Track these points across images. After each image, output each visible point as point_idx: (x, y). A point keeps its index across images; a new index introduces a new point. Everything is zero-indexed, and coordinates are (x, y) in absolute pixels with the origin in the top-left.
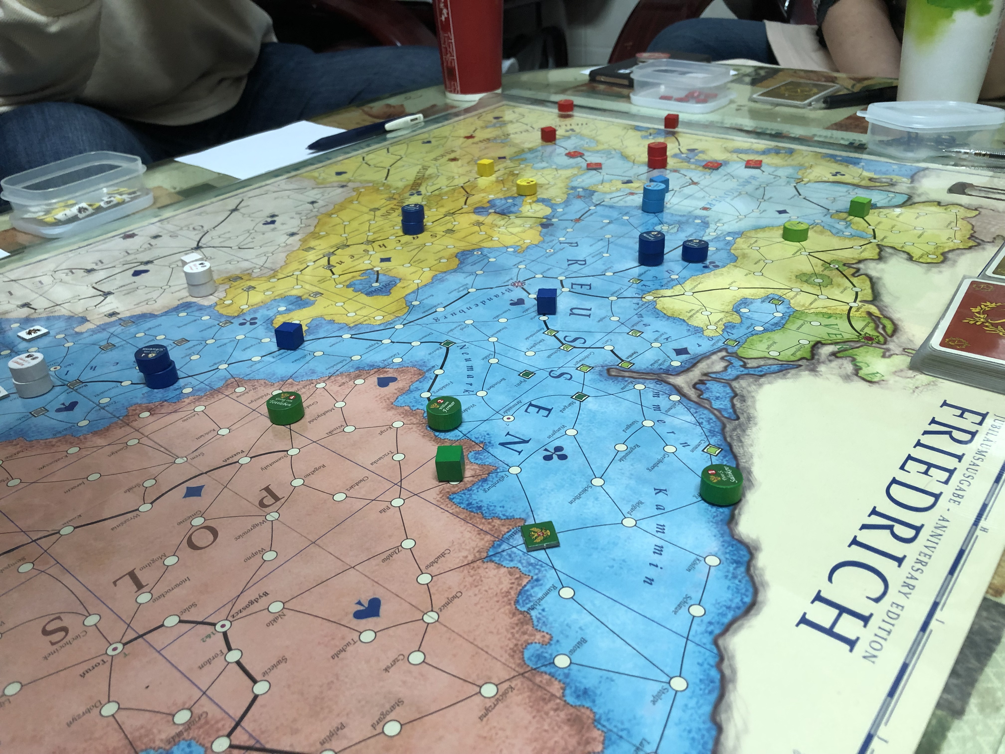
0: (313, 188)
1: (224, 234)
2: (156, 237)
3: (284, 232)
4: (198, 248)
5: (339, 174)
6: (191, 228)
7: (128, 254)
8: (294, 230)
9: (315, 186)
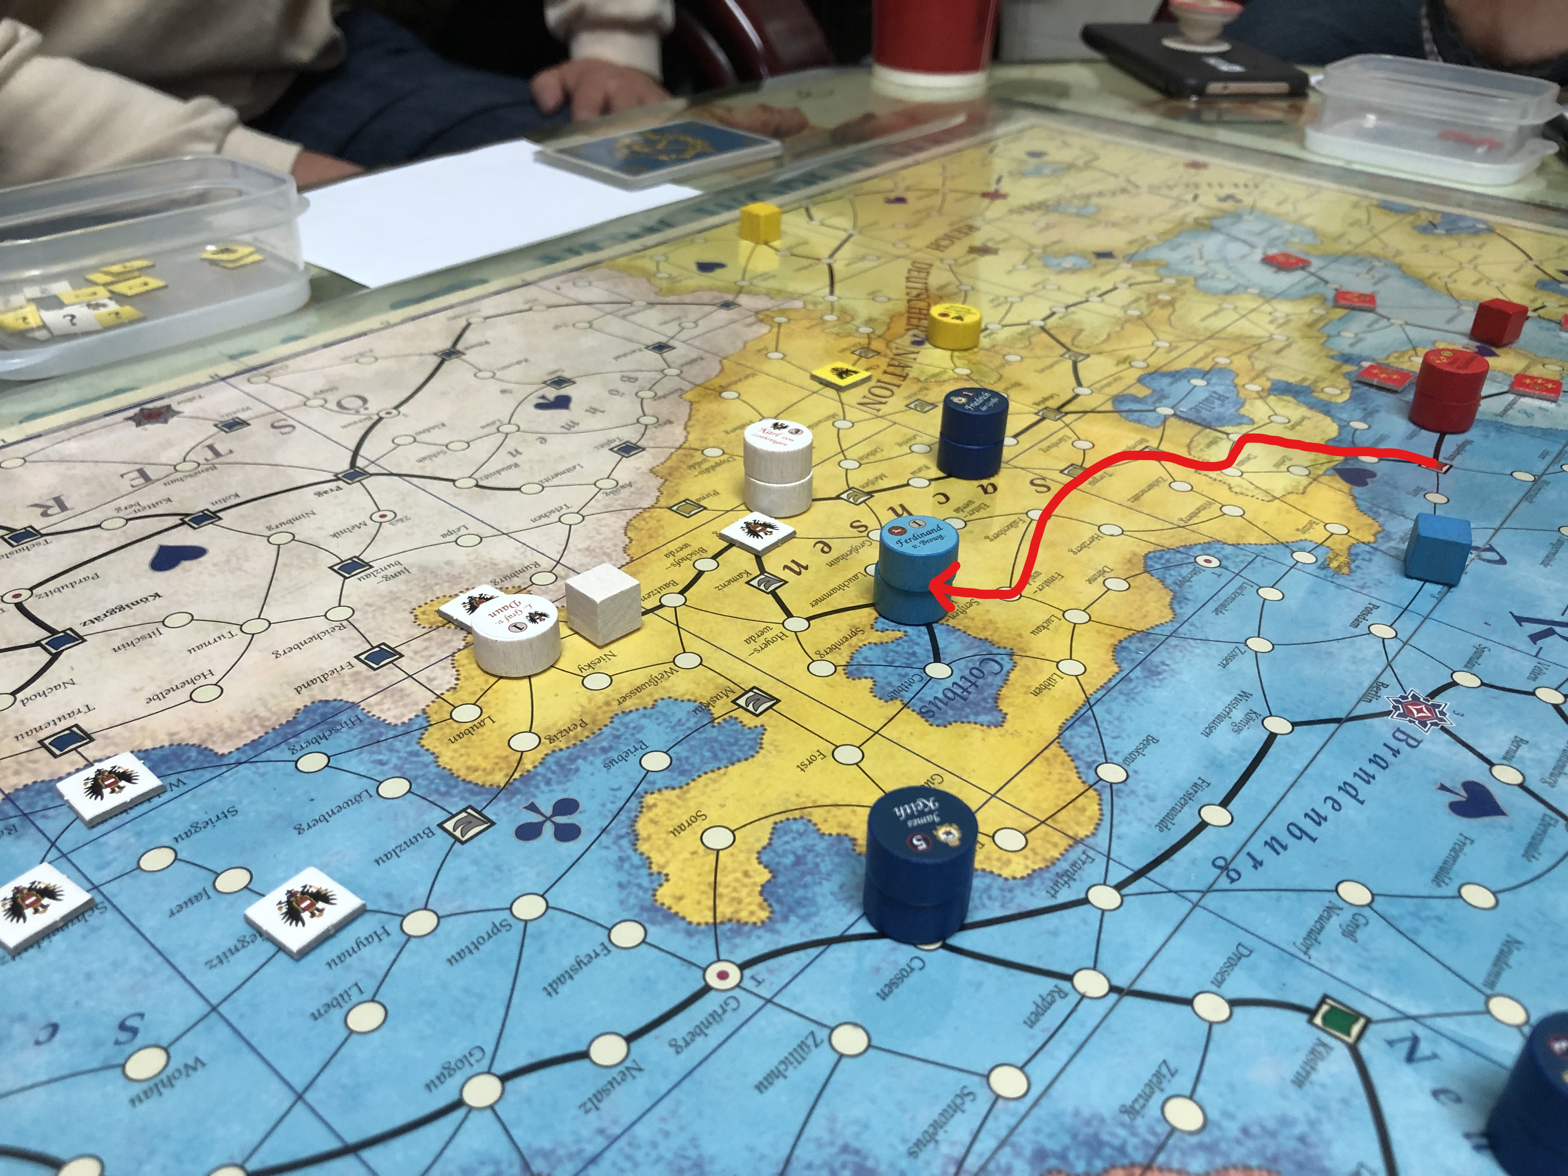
0: (651, 304)
1: (428, 430)
2: (233, 425)
3: (601, 438)
4: (354, 474)
5: (705, 267)
6: (332, 405)
7: (147, 479)
8: (630, 435)
9: (653, 298)
